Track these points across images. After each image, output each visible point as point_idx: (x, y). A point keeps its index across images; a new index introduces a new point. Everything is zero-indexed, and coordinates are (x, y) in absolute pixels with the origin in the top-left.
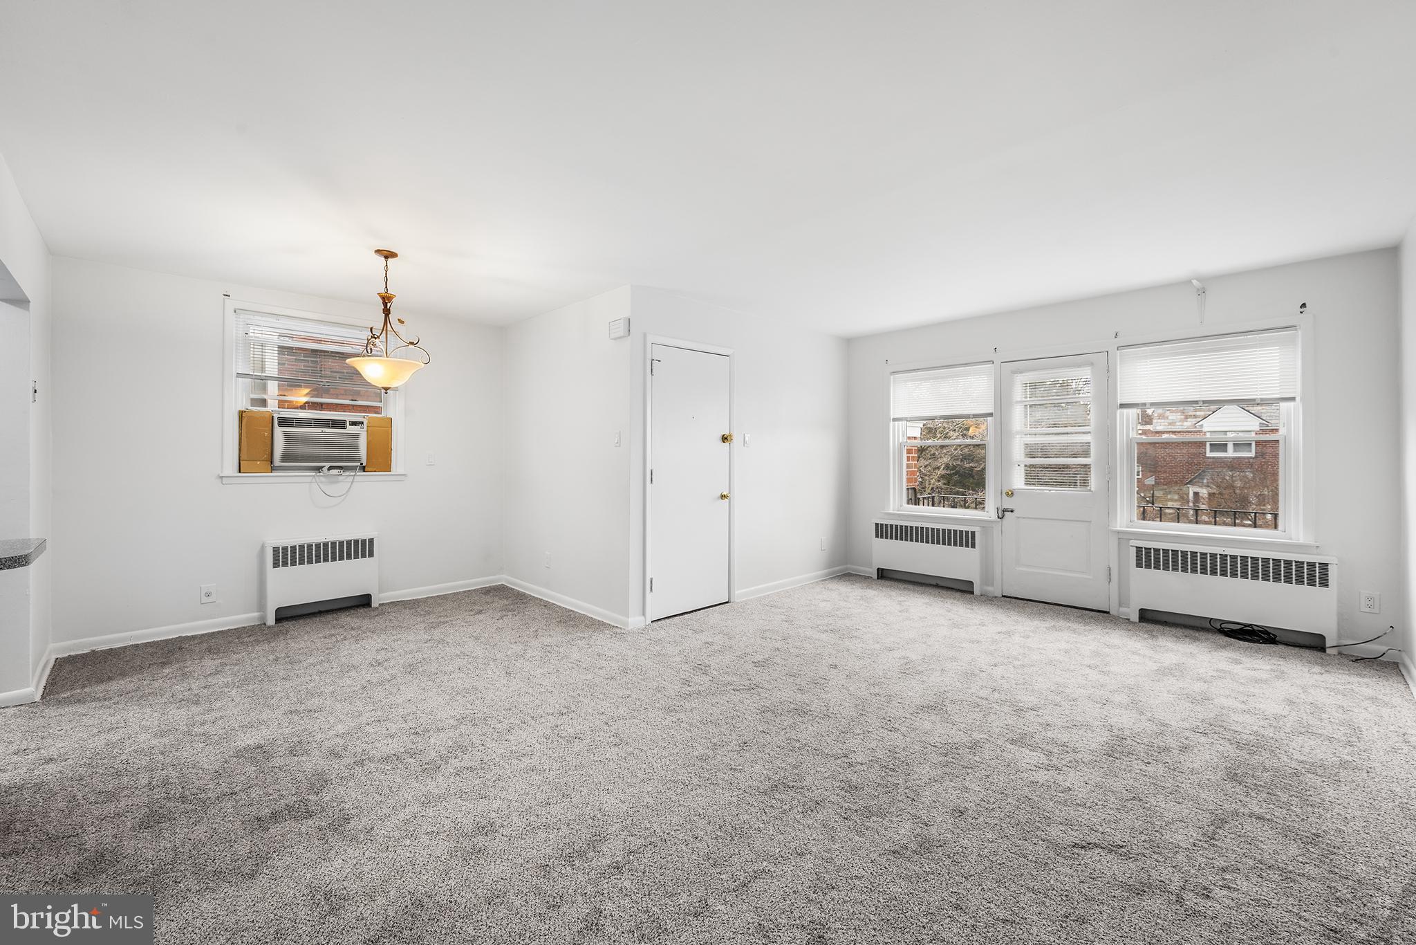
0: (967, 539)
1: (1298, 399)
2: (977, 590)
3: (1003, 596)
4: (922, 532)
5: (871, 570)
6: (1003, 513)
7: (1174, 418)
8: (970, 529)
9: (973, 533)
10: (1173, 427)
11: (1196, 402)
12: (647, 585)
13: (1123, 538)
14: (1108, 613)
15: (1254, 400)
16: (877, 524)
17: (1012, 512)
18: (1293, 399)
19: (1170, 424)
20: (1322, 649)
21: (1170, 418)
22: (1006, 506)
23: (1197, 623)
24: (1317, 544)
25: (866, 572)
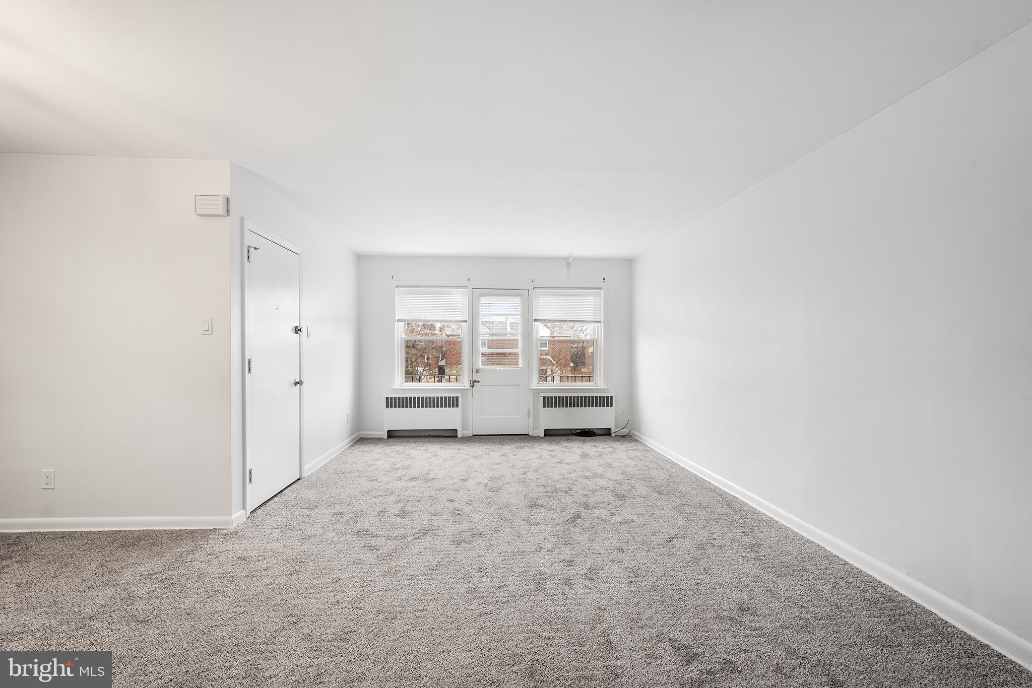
0: (453, 402)
1: (602, 322)
2: (459, 435)
3: (473, 435)
4: (422, 400)
5: (382, 433)
6: (473, 383)
7: (454, 327)
8: (455, 395)
9: (457, 398)
10: (453, 332)
11: (566, 321)
12: (248, 476)
13: (536, 392)
14: (528, 435)
15: (587, 321)
16: (387, 398)
17: (479, 382)
18: (600, 322)
19: (452, 331)
20: (610, 434)
21: (452, 327)
22: (474, 379)
23: (564, 432)
24: (607, 388)
25: (378, 435)
